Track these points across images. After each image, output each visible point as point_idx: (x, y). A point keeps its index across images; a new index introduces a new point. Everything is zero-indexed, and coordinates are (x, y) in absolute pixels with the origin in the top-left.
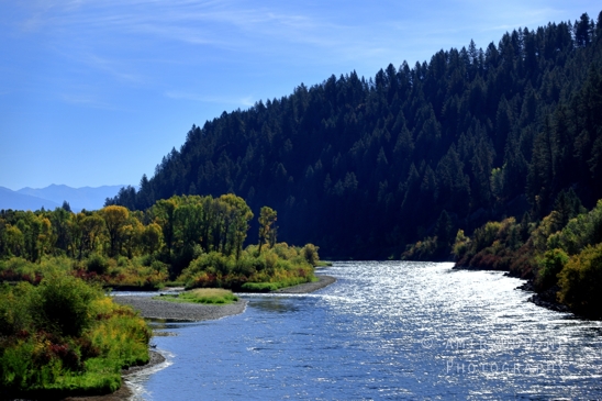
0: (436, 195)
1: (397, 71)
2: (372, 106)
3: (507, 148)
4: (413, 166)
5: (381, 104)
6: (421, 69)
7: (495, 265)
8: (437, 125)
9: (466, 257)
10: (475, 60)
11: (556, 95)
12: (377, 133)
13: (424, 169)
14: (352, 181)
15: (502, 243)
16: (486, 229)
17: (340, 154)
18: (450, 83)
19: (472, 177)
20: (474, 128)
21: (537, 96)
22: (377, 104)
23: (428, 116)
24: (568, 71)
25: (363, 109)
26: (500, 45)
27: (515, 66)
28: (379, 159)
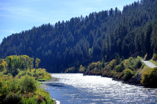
0: (73, 56)
1: (61, 23)
2: (54, 32)
3: (93, 43)
4: (67, 48)
5: (57, 32)
6: (67, 22)
7: (96, 74)
8: (73, 37)
9: (87, 72)
10: (82, 20)
11: (106, 29)
12: (56, 39)
13: (70, 49)
14: (50, 52)
15: (97, 68)
16: (92, 64)
17: (46, 45)
18: (76, 26)
19: (83, 51)
20: (83, 38)
21: (101, 29)
22: (56, 32)
23: (70, 35)
24: (108, 23)
25: (52, 33)
26: (89, 16)
27: (93, 22)
28: (57, 46)
